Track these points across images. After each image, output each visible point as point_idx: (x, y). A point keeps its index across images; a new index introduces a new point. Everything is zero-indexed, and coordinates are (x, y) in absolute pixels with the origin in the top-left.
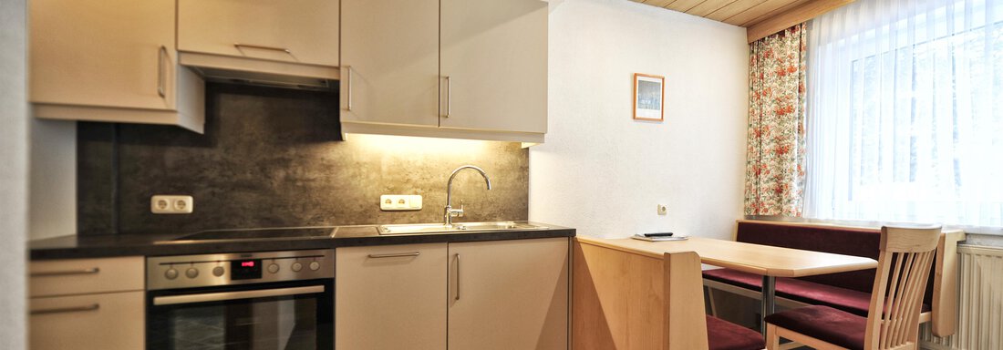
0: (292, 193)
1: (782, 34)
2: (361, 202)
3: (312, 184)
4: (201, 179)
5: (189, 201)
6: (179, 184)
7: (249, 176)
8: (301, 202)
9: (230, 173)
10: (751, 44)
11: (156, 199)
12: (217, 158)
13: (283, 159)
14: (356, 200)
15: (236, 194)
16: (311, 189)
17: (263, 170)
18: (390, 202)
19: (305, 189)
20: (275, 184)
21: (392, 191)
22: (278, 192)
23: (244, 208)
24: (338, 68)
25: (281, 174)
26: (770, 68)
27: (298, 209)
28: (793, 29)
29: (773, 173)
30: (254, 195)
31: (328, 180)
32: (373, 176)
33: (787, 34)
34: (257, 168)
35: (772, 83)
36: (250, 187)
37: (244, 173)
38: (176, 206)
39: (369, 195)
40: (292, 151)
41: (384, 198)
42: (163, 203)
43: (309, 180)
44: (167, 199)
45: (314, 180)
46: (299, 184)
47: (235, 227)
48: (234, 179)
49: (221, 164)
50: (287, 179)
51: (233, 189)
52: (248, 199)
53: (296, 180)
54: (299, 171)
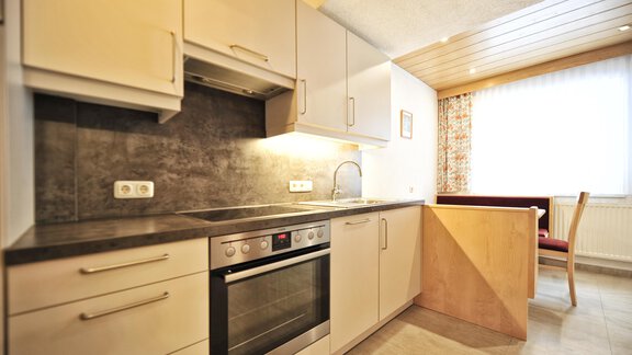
0: (233, 179)
1: (458, 97)
2: (277, 186)
3: (247, 172)
4: (161, 166)
5: (151, 185)
6: (141, 170)
7: (201, 164)
8: (240, 186)
9: (185, 161)
10: (439, 101)
11: (119, 184)
12: (174, 147)
13: (227, 151)
14: (275, 184)
15: (191, 179)
16: (246, 175)
17: (211, 159)
18: (296, 186)
19: (242, 176)
20: (221, 171)
21: (296, 178)
22: (223, 178)
23: (197, 192)
24: (295, 81)
25: (224, 163)
26: (451, 114)
27: (238, 192)
28: (465, 95)
29: (454, 169)
30: (205, 181)
31: (257, 169)
32: (285, 166)
33: (462, 97)
34: (207, 158)
35: (453, 122)
36: (201, 173)
37: (197, 161)
38: (139, 191)
39: (282, 180)
40: (233, 145)
41: (292, 183)
42: (127, 188)
43: (244, 169)
44: (130, 184)
45: (248, 169)
46: (238, 171)
47: (190, 208)
48: (189, 167)
49: (179, 153)
50: (230, 167)
51: (188, 176)
52: (200, 183)
53: (236, 168)
54: (238, 162)
